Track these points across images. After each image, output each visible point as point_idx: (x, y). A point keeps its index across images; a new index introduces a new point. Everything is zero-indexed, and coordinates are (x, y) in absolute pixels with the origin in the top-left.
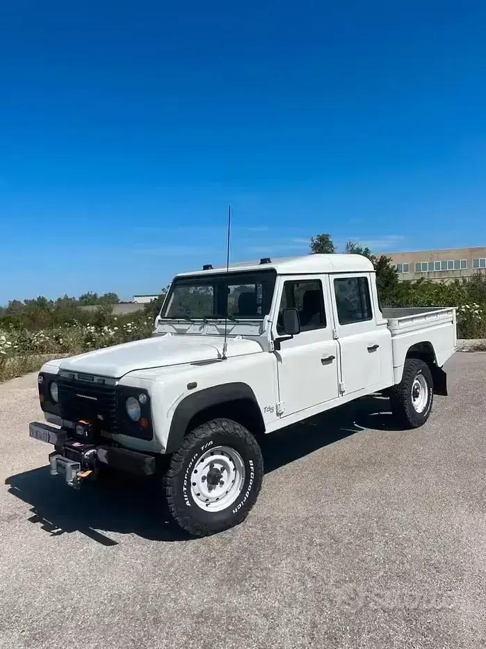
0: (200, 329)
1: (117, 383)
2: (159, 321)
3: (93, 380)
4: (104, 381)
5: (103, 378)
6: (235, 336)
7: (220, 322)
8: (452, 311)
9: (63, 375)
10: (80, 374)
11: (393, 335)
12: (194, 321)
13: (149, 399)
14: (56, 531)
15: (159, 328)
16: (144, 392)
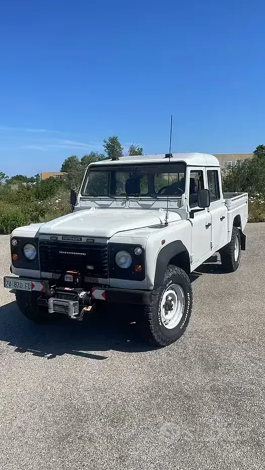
0: (122, 204)
1: (108, 241)
2: (80, 198)
3: (81, 240)
4: (94, 240)
5: (92, 238)
6: (158, 209)
7: (141, 199)
8: (246, 195)
9: (41, 237)
10: (64, 236)
11: (228, 210)
12: (116, 198)
13: (143, 251)
14: (49, 355)
15: (80, 204)
16: (139, 246)
